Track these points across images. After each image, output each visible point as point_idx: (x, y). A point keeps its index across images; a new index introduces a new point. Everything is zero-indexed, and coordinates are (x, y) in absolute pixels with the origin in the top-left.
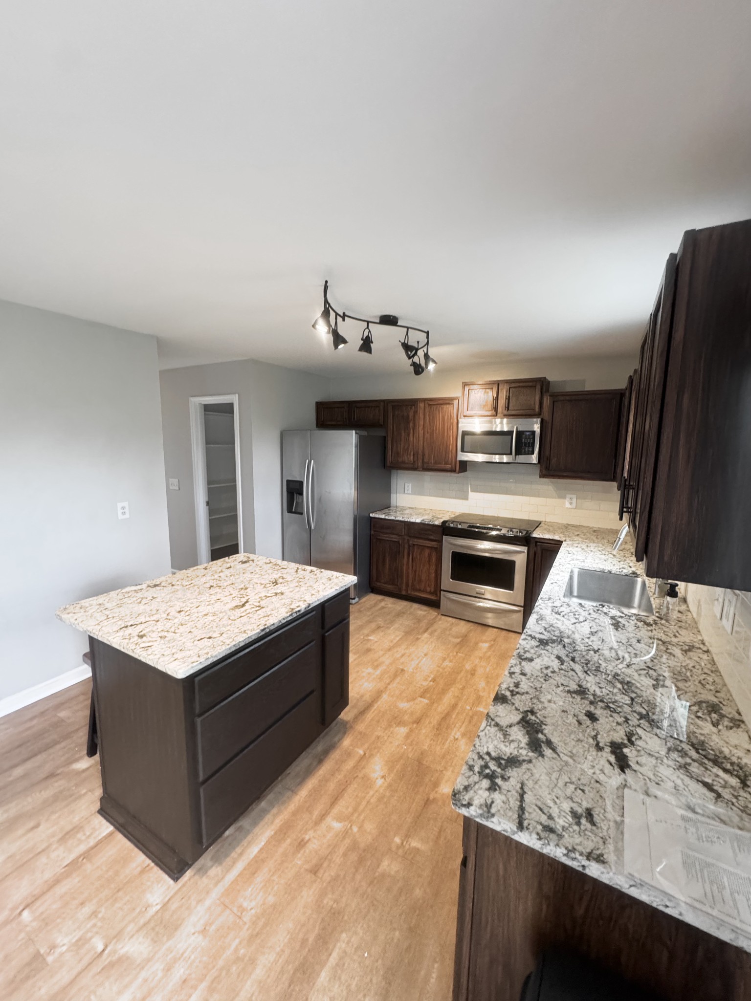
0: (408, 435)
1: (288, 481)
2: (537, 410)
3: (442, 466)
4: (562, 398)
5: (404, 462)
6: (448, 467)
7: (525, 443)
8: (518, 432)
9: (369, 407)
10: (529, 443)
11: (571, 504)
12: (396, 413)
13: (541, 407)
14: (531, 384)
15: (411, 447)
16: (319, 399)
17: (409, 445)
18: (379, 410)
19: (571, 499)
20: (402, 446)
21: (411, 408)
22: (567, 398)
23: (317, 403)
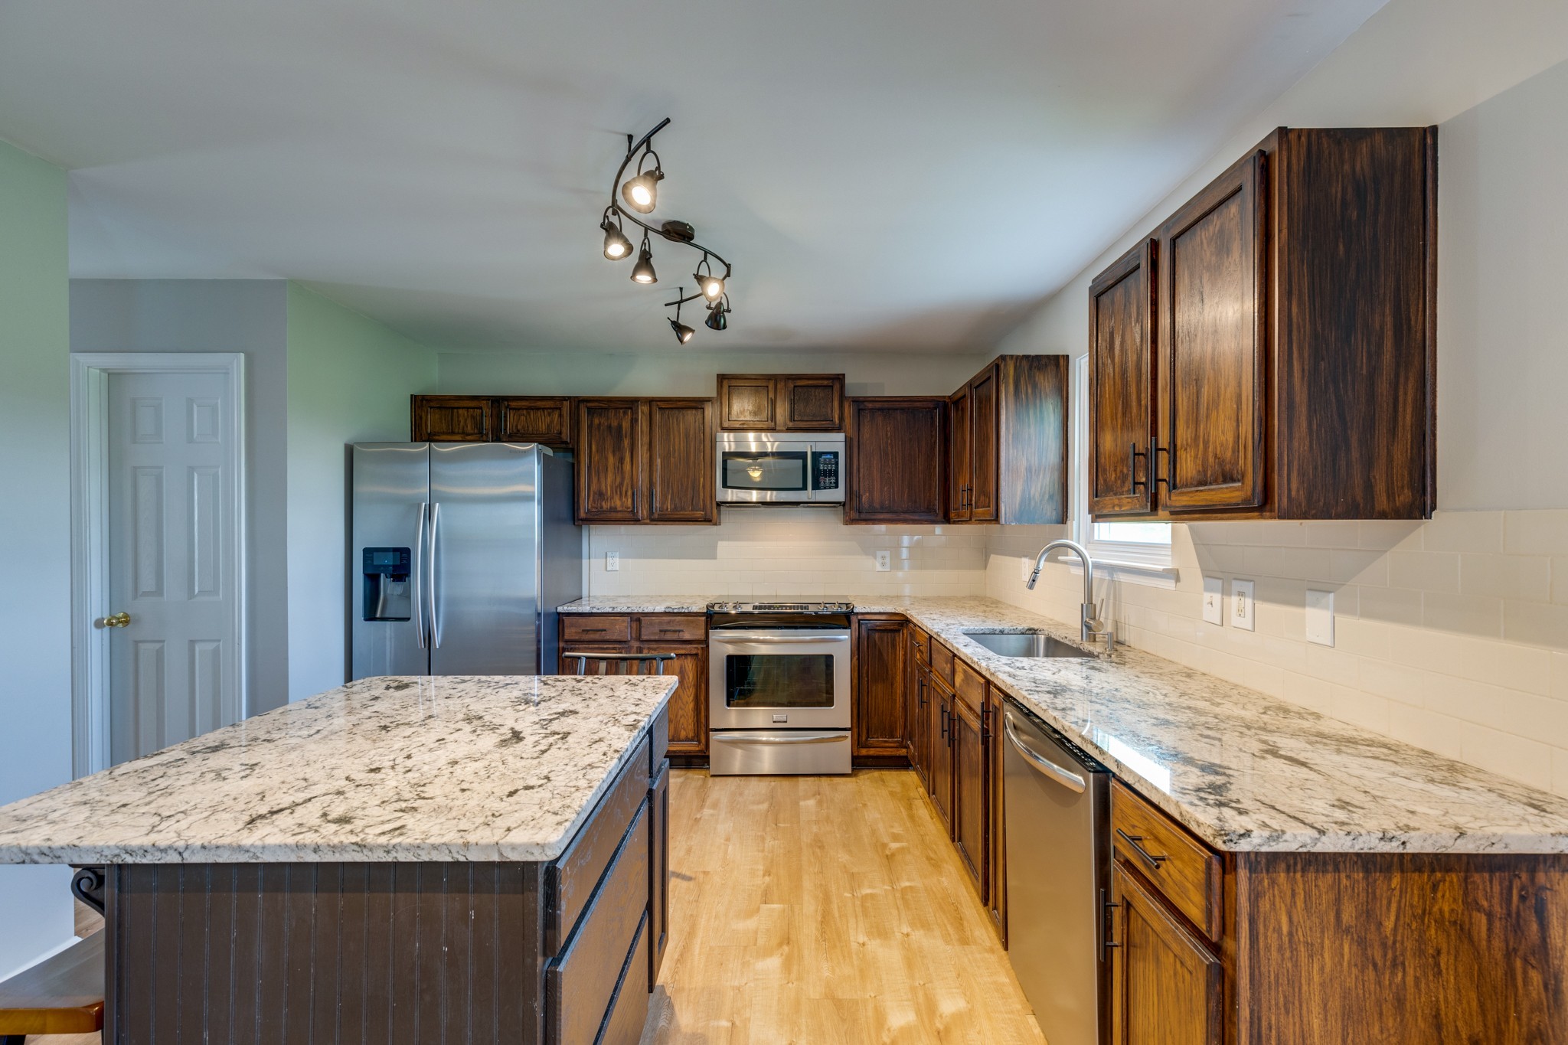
0: (621, 460)
1: (368, 552)
2: (837, 420)
3: (688, 513)
4: (870, 405)
5: (613, 510)
6: (699, 514)
7: (825, 471)
8: (814, 454)
9: (538, 409)
10: (830, 471)
11: (883, 565)
12: (596, 421)
13: (841, 418)
14: (825, 382)
15: (627, 481)
16: (418, 391)
17: (623, 478)
18: (561, 416)
19: (883, 558)
20: (609, 480)
21: (625, 413)
22: (878, 405)
23: (414, 399)
